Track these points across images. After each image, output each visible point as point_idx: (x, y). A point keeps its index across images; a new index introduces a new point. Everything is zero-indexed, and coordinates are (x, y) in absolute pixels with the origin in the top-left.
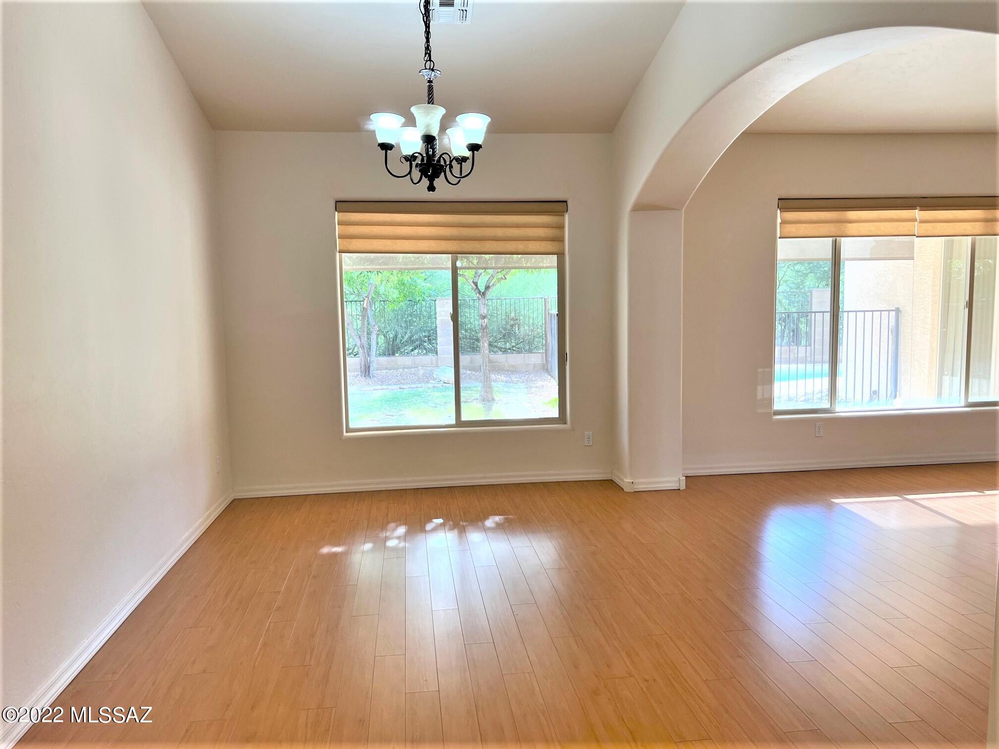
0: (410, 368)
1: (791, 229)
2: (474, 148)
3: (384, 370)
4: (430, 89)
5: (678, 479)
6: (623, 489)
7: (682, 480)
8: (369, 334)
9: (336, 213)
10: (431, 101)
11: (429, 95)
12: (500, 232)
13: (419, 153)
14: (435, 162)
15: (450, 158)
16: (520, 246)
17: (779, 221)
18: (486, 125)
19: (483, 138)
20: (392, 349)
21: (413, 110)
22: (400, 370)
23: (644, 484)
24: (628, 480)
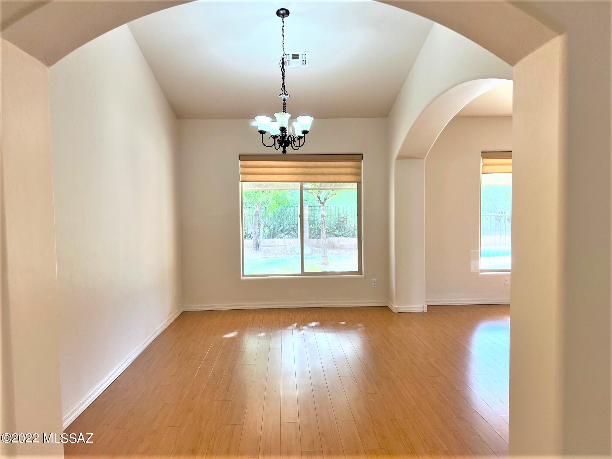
0: (282, 245)
1: (488, 169)
2: (305, 132)
3: (267, 247)
4: (284, 103)
5: (423, 306)
6: (392, 311)
7: (425, 306)
8: (259, 225)
9: (240, 161)
10: (285, 111)
11: (284, 107)
12: (325, 171)
13: (279, 135)
14: (286, 140)
15: (294, 137)
16: (336, 178)
17: (481, 164)
18: (312, 121)
19: (310, 128)
20: (272, 235)
21: (275, 115)
22: (276, 247)
23: (404, 308)
24: (395, 306)
